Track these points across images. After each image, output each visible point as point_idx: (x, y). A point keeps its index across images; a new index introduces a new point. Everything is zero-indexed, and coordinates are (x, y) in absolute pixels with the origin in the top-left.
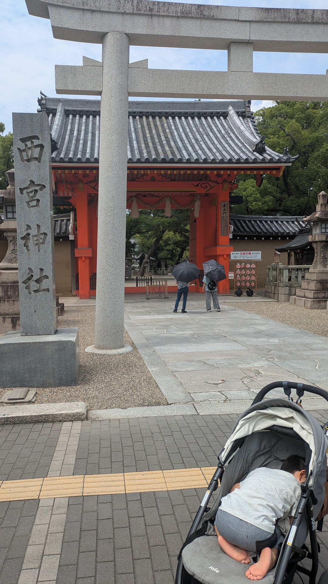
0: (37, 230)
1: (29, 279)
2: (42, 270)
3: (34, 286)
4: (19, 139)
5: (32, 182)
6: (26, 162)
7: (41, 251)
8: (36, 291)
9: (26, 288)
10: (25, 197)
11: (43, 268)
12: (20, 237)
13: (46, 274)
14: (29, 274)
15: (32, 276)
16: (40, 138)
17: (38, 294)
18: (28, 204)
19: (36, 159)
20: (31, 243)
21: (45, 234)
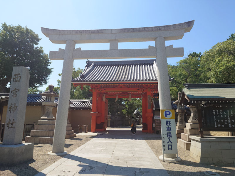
2: (13, 120)
3: (10, 126)
4: (14, 75)
5: (15, 89)
9: (7, 126)
10: (12, 94)
15: (10, 122)
17: (11, 129)
19: (18, 81)
20: (12, 110)
21: (17, 107)
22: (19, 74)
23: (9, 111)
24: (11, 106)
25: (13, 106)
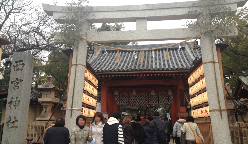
0: (16, 99)
3: (11, 125)
4: (14, 62)
6: (16, 71)
8: (12, 127)
11: (16, 116)
12: (8, 103)
13: (17, 119)
15: (10, 120)
16: (23, 61)
18: (14, 88)
19: (20, 69)
21: (19, 101)
23: (9, 107)
24: (12, 101)
25: (14, 100)
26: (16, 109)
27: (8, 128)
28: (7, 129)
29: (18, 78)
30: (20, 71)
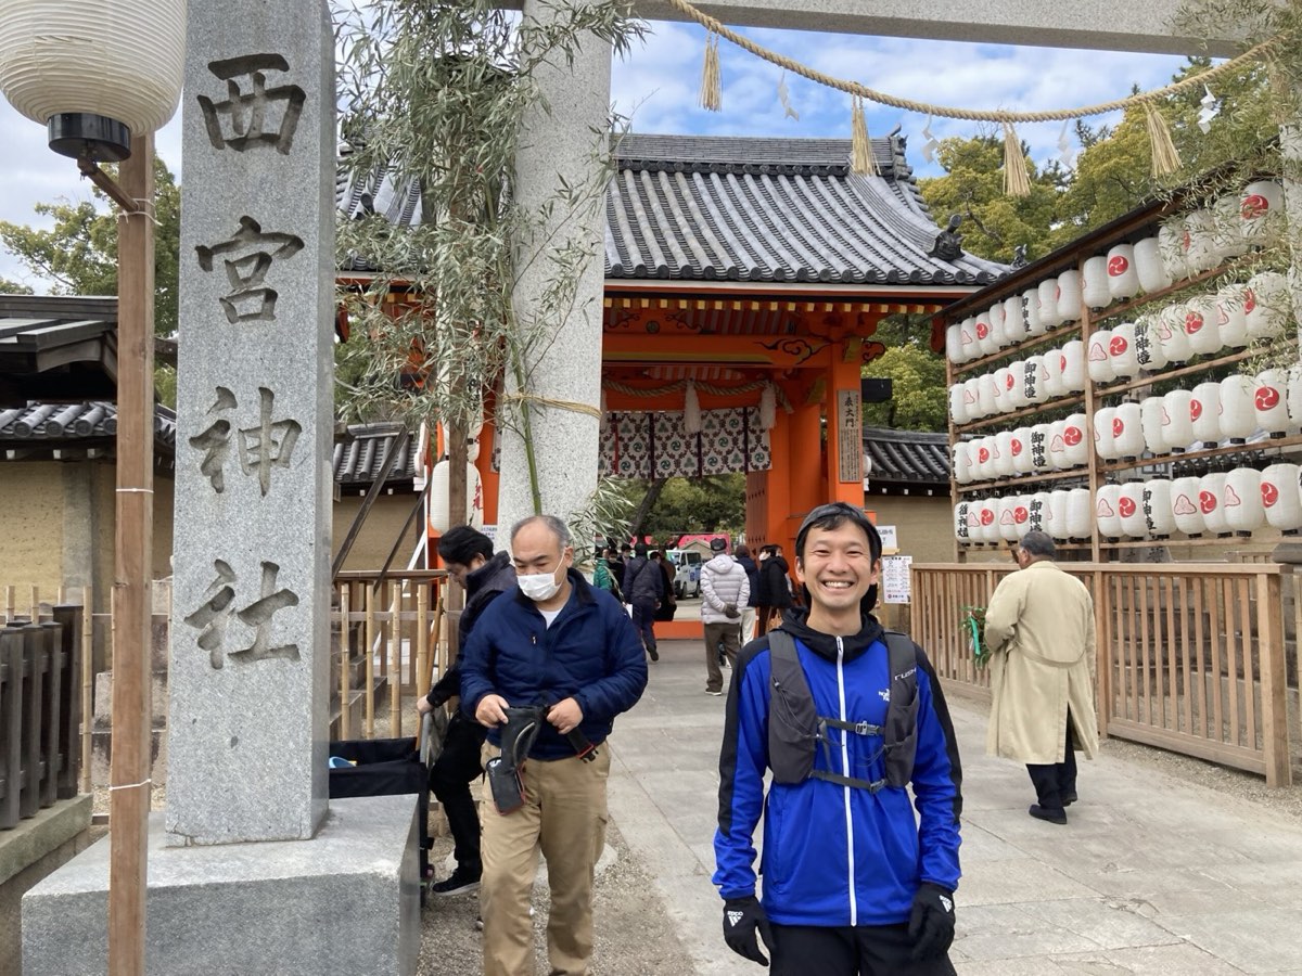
0: (257, 411)
1: (216, 605)
2: (270, 568)
3: (234, 633)
4: (206, 64)
5: (251, 226)
6: (229, 149)
7: (271, 492)
8: (242, 656)
9: (202, 643)
10: (219, 281)
11: (277, 561)
12: (187, 438)
13: (288, 587)
14: (215, 584)
15: (230, 593)
16: (291, 63)
17: (249, 668)
18: (231, 310)
19: (270, 139)
20: (230, 463)
21: (293, 426)
22: (278, 62)
23: (206, 480)
24: (223, 426)
25: (245, 415)
26: (264, 494)
27: (216, 665)
28: (208, 668)
29: (255, 216)
30: (271, 152)
